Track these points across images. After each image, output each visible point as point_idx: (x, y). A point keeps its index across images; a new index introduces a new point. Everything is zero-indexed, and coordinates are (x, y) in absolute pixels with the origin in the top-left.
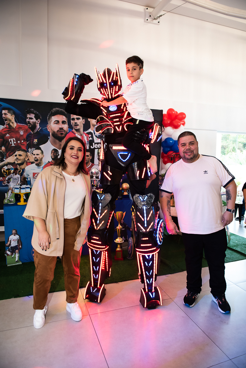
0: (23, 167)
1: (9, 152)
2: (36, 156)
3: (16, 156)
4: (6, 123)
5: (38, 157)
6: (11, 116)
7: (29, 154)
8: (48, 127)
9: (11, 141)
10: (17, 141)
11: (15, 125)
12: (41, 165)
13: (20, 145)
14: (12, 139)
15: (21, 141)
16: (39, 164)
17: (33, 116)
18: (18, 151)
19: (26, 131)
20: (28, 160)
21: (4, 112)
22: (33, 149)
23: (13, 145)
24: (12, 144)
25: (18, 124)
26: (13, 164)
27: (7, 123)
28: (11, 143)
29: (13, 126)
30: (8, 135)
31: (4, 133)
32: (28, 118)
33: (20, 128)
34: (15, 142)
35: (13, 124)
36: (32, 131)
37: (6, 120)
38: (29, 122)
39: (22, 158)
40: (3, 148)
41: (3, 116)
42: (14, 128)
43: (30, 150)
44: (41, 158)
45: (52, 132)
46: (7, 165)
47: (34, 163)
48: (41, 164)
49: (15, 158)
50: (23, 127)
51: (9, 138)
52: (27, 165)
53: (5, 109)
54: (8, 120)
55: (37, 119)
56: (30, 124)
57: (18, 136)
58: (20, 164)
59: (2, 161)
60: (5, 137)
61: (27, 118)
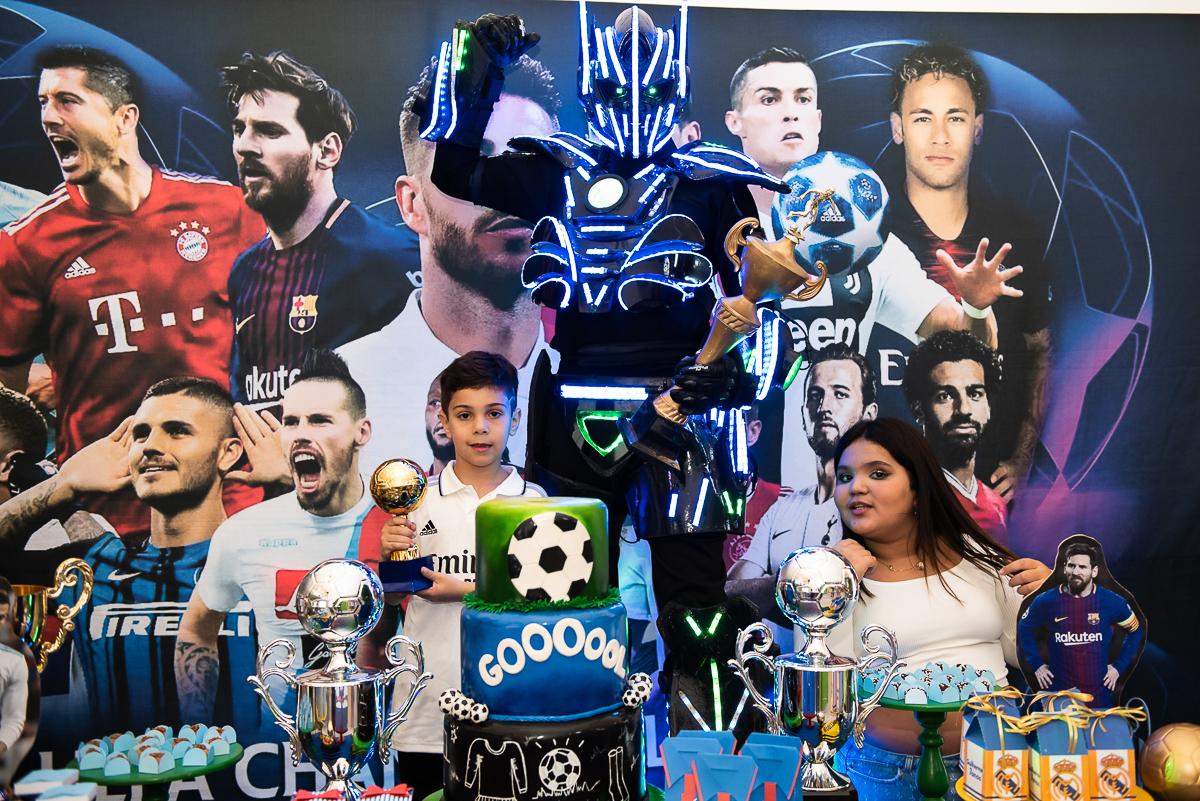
0: (192, 525)
1: (88, 404)
2: (304, 430)
3: (142, 431)
4: (69, 169)
5: (318, 436)
6: (114, 111)
7: (246, 413)
8: (406, 192)
9: (104, 316)
10: (151, 315)
11: (135, 184)
12: (348, 500)
13: (177, 342)
14: (113, 302)
15: (183, 313)
16: (329, 497)
17: (281, 107)
18: (158, 392)
19: (228, 232)
20: (243, 462)
21: (51, 81)
22: (282, 373)
23: (121, 346)
24: (110, 340)
25: (169, 175)
26: (116, 502)
27: (79, 173)
28: (102, 330)
29: (122, 195)
30: (80, 268)
31: (47, 250)
32: (248, 130)
33: (181, 207)
34: (137, 325)
35: (126, 178)
36: (278, 232)
37: (69, 147)
38: (251, 156)
39: (188, 449)
40: (40, 373)
41: (49, 113)
42: (128, 206)
43: (257, 386)
44: (345, 444)
45: (439, 231)
46: (61, 510)
47: (291, 488)
48: (343, 493)
49: (137, 448)
50: (205, 197)
51: (89, 292)
52: (231, 506)
53: (60, 57)
54: (84, 144)
55: (314, 135)
56: (262, 171)
57: (162, 270)
58: (176, 504)
59: (26, 475)
60: (58, 285)
61: (241, 127)
